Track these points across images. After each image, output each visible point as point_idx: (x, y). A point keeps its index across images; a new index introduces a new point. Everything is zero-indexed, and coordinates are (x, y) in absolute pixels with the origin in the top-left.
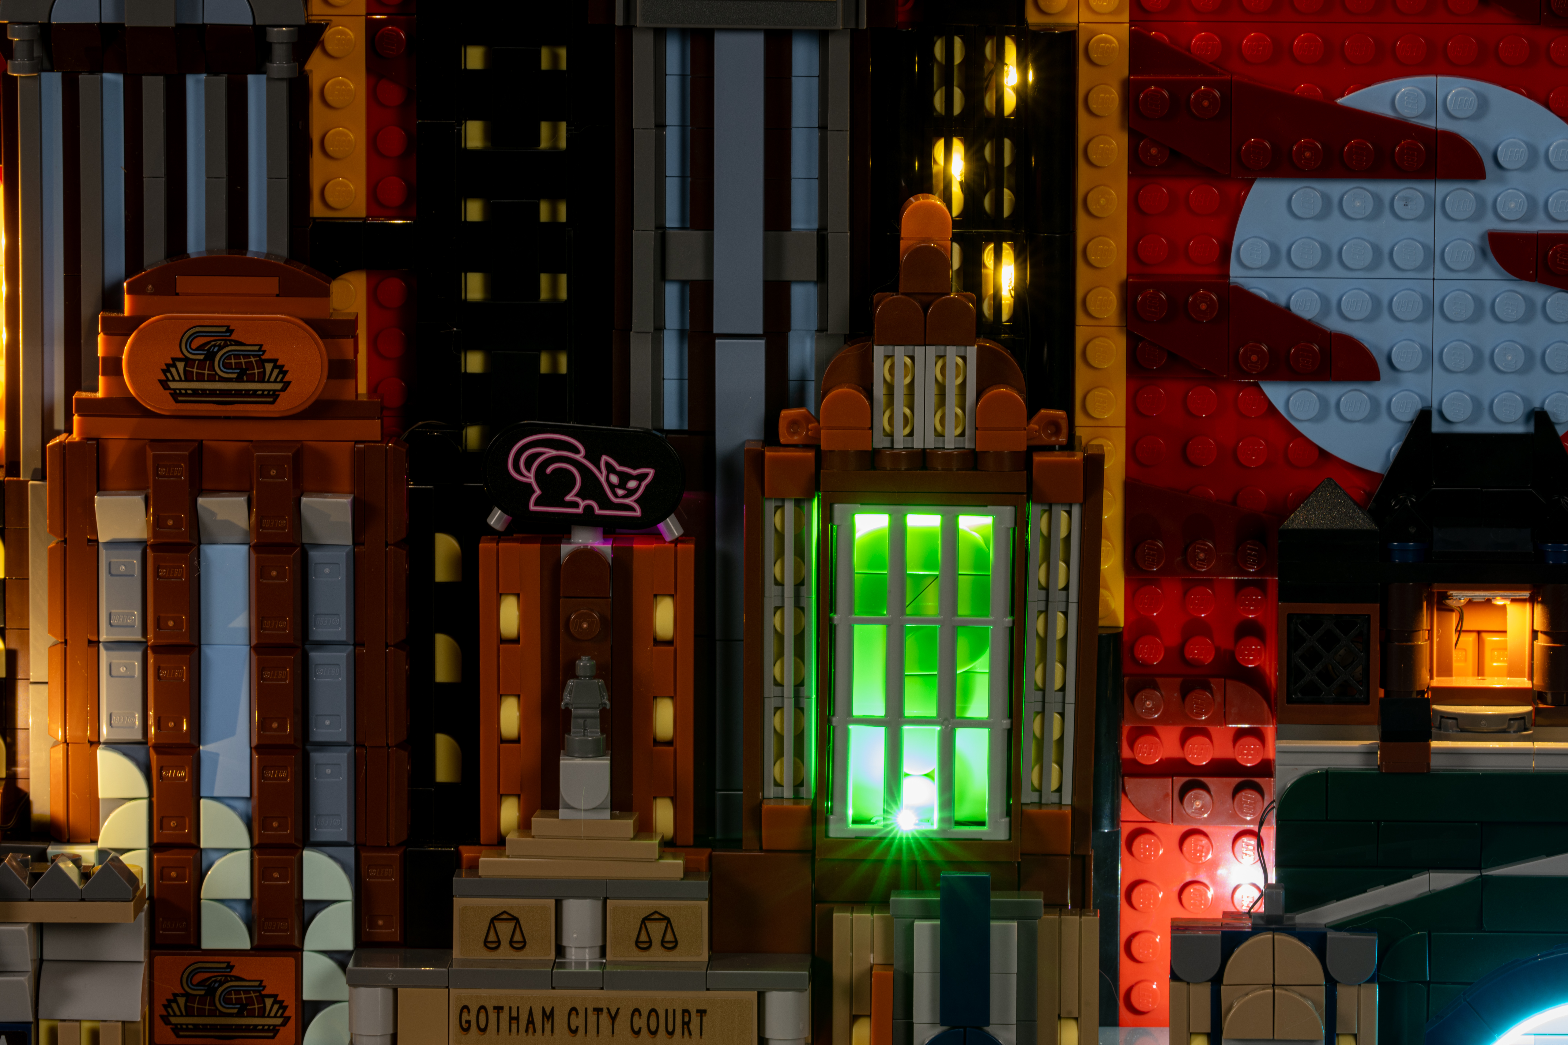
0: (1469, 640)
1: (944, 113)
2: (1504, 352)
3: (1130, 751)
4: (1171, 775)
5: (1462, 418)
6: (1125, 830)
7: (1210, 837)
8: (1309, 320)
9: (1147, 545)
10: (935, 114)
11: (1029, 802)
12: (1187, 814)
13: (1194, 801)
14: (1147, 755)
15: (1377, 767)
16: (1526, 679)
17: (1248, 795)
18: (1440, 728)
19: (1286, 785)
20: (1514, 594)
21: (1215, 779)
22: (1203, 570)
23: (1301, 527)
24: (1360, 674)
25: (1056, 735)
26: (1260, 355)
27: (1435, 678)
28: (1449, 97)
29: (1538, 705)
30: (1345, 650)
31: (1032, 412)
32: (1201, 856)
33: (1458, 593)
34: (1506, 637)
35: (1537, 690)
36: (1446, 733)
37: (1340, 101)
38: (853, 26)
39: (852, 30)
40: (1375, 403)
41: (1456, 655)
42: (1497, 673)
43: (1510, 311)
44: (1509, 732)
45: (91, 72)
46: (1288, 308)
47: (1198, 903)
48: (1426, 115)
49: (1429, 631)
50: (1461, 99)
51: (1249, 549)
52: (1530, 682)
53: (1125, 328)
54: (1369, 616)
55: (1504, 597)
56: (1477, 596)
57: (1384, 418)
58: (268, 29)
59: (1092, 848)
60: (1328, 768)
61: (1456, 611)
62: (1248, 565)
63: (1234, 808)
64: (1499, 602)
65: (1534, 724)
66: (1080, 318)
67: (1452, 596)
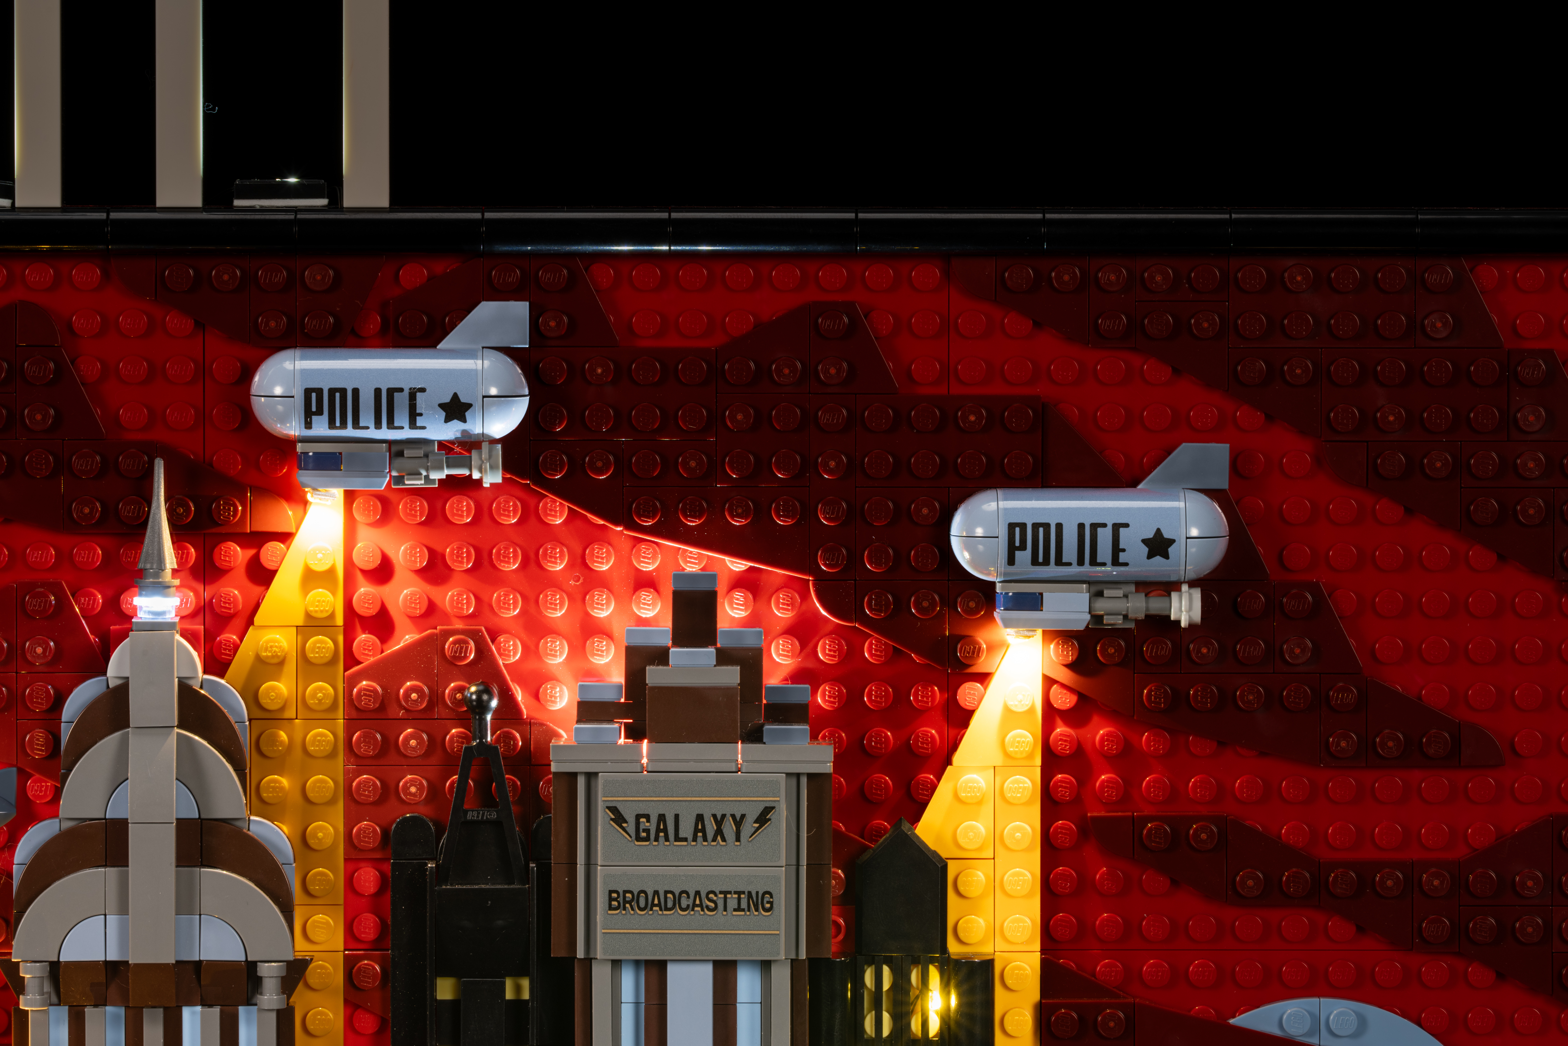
1: (874, 1036)
10: (865, 1036)
28: (1332, 1017)
37: (1232, 1021)
38: (794, 957)
39: (792, 960)
45: (96, 1006)
48: (1310, 1034)
50: (1342, 1019)
58: (259, 964)
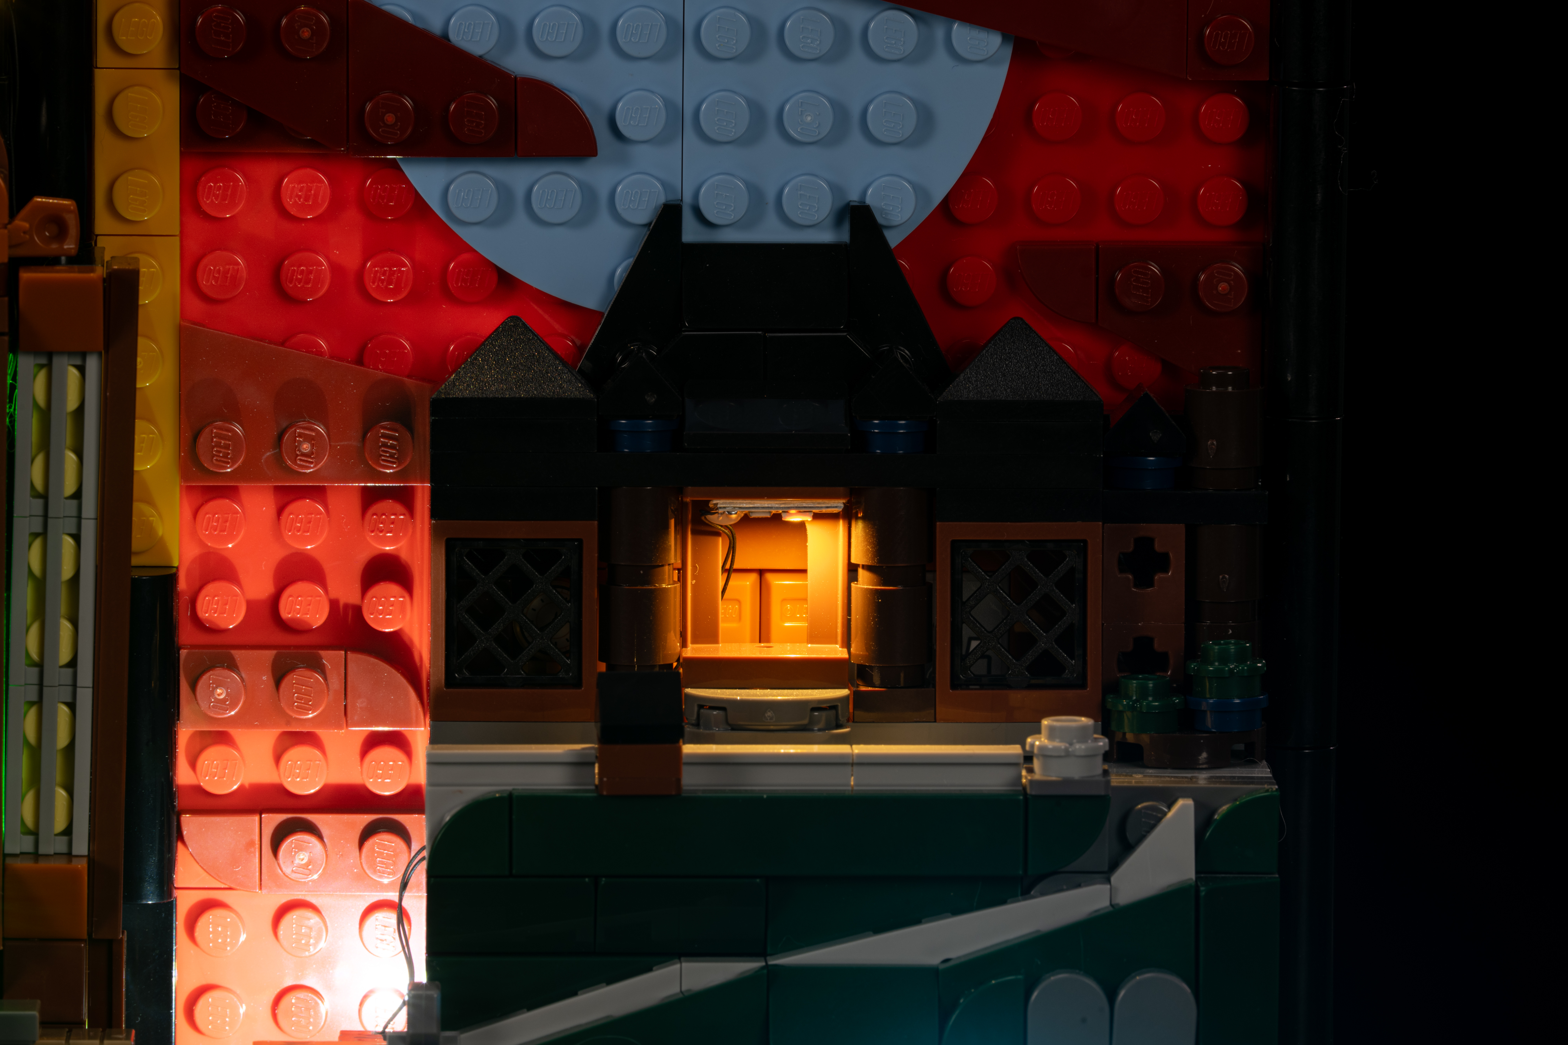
0: (744, 585)
2: (800, 109)
3: (192, 773)
4: (259, 810)
5: (731, 218)
6: (184, 902)
7: (323, 913)
8: (481, 56)
9: (215, 431)
11: (18, 852)
12: (284, 874)
13: (296, 853)
14: (219, 778)
15: (593, 787)
16: (838, 646)
17: (385, 842)
18: (697, 725)
19: (442, 818)
20: (819, 504)
21: (331, 816)
22: (309, 471)
23: (467, 394)
24: (567, 639)
25: (62, 740)
26: (399, 114)
27: (690, 646)
29: (858, 687)
30: (542, 600)
31: (18, 202)
32: (308, 944)
33: (726, 503)
34: (806, 579)
35: (857, 662)
36: (708, 732)
40: (589, 194)
41: (724, 609)
42: (791, 637)
43: (809, 41)
44: (813, 730)
46: (445, 37)
47: (303, 1022)
49: (679, 570)
51: (384, 436)
52: (845, 650)
53: (178, 72)
54: (580, 541)
55: (802, 510)
56: (758, 508)
57: (605, 219)
59: (124, 929)
60: (514, 789)
61: (723, 534)
62: (382, 463)
63: (361, 863)
64: (794, 518)
65: (852, 720)
66: (104, 54)
67: (717, 509)
